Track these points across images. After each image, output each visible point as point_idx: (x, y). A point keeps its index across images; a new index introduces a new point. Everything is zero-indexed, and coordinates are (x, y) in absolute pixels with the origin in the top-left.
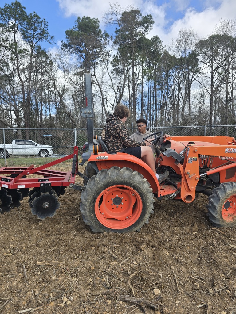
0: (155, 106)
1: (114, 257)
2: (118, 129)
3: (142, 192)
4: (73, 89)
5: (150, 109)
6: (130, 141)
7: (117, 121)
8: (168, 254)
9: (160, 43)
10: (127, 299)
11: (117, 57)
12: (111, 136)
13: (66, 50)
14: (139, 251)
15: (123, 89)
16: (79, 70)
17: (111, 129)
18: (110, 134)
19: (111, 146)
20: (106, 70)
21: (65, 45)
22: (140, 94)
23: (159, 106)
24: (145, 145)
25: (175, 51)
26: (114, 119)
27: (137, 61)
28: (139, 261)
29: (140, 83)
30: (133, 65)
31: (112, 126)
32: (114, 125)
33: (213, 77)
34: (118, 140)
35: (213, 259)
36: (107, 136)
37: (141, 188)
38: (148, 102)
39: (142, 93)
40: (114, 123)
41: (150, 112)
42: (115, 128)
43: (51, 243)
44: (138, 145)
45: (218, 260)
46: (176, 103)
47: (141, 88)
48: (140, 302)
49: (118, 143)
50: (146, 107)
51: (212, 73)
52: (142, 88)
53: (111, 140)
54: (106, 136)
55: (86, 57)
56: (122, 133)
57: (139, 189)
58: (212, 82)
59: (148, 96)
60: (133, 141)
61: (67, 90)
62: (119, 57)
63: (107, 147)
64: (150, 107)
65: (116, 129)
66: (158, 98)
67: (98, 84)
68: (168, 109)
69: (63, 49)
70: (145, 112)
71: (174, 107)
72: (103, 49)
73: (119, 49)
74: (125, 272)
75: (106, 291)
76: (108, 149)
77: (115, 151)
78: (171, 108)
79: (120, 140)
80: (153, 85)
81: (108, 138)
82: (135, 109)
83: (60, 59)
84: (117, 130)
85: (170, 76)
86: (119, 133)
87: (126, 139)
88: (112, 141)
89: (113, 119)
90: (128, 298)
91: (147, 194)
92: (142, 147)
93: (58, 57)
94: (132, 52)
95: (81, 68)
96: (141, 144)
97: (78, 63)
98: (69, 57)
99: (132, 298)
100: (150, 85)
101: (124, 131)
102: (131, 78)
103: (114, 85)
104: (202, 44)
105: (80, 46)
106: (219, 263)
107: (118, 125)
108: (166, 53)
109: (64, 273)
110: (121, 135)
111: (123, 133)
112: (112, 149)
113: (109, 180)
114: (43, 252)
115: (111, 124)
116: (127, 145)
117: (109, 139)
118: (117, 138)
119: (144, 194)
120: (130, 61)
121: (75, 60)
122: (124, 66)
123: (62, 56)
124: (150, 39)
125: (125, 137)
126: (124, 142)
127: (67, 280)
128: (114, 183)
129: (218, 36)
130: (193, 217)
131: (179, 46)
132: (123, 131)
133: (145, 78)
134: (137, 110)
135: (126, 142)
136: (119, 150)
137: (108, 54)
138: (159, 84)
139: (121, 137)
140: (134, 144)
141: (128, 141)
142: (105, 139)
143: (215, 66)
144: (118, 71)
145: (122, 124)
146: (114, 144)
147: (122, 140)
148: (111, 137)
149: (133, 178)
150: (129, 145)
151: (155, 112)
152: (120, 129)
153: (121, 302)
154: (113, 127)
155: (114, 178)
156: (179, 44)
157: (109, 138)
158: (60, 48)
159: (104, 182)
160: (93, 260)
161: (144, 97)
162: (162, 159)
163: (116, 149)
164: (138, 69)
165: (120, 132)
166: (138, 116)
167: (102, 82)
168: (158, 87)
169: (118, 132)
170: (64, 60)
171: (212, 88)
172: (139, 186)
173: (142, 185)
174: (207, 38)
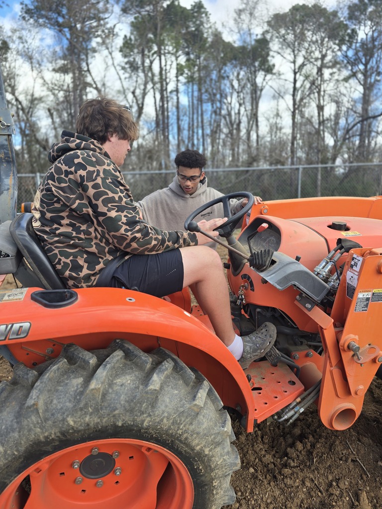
0: (200, 132)
2: (90, 184)
3: (193, 450)
4: (52, 97)
5: (193, 136)
6: (138, 235)
7: (88, 156)
9: (206, 15)
11: (130, 39)
12: (64, 214)
13: (32, 21)
15: (143, 98)
16: (61, 62)
17: (63, 185)
18: (56, 205)
19: (62, 253)
20: (110, 62)
21: (28, 11)
22: (174, 109)
23: (208, 131)
24: (196, 244)
25: (233, 29)
26: (78, 147)
27: (167, 48)
29: (174, 91)
30: (159, 53)
31: (67, 173)
32: (73, 169)
33: (295, 81)
34: (92, 230)
36: (48, 215)
37: (186, 439)
38: (189, 124)
39: (178, 107)
40: (76, 161)
41: (193, 140)
42: (76, 182)
44: (170, 244)
46: (235, 126)
47: (175, 98)
49: (91, 240)
50: (185, 133)
51: (295, 73)
52: (178, 99)
53: (62, 230)
54: (43, 214)
55: (71, 34)
56: (106, 202)
57: (181, 441)
58: (295, 89)
59: (188, 113)
60: (152, 234)
61: (40, 99)
62: (133, 39)
63: (48, 258)
64: (193, 132)
65: (81, 185)
66: (207, 117)
67: (96, 88)
68: (223, 136)
69: (24, 18)
70: (184, 142)
71: (231, 132)
72: (102, 22)
73: (133, 25)
76: (54, 267)
77: (82, 274)
78: (227, 136)
79: (99, 229)
80: (196, 94)
81: (54, 220)
82: (166, 138)
83: (20, 38)
84: (85, 189)
85: (223, 78)
86: (94, 202)
87: (124, 227)
88: (67, 236)
89: (72, 145)
91: (210, 451)
92: (185, 252)
93: (17, 34)
94: (156, 29)
95: (64, 58)
96: (181, 241)
97: (58, 49)
98: (39, 36)
100: (190, 94)
101: (117, 193)
102: (156, 79)
103: (127, 91)
104: (278, 21)
105: (59, 13)
107: (90, 168)
108: (217, 36)
110: (102, 209)
111: (112, 200)
112: (66, 264)
113: (39, 433)
115: (64, 168)
116: (128, 250)
117: (55, 226)
118: (86, 219)
119: (200, 455)
120: (155, 48)
121: (49, 41)
122: (143, 55)
123: (24, 33)
124: (189, 7)
125: (118, 219)
126: (114, 237)
128: (66, 440)
129: (304, 7)
131: (239, 20)
132: (111, 195)
133: (182, 79)
134: (171, 137)
135: (122, 238)
136: (98, 267)
137: (111, 33)
138: (206, 91)
139: (101, 219)
140: (154, 242)
141: (129, 233)
142: (43, 225)
143: (300, 60)
144: (134, 67)
145: (106, 167)
146: (74, 246)
147: (106, 231)
148: (63, 218)
149: (153, 404)
150: (136, 249)
151: (201, 140)
152: (96, 186)
154: (71, 176)
155: (64, 420)
156: (240, 18)
157: (57, 220)
158: (18, 17)
159: (18, 444)
161: (181, 114)
162: (252, 284)
163: (86, 265)
164: (169, 63)
165: (97, 196)
166: (173, 148)
167: (104, 85)
168: (205, 97)
169: (89, 198)
170: (30, 41)
171: (294, 100)
172: (180, 432)
173: (191, 424)
174: (287, 10)
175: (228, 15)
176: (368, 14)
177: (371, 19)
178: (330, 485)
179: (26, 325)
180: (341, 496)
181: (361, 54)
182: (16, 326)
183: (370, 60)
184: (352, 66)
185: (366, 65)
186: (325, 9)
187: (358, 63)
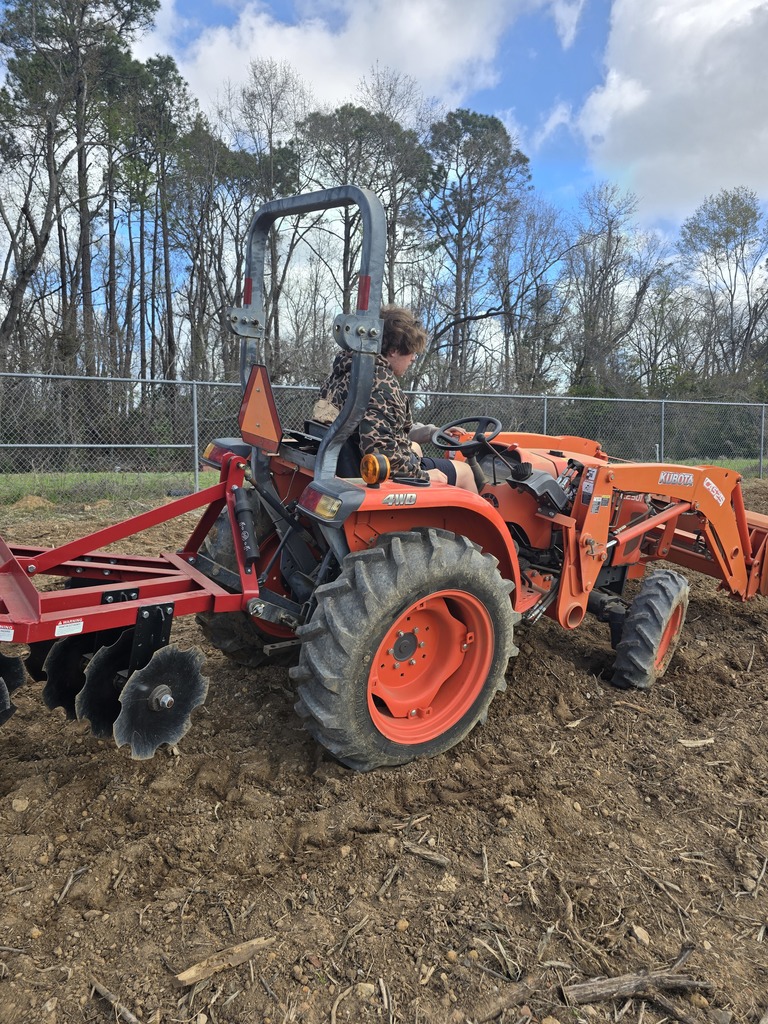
1: (433, 863)
8: (577, 806)
9: (179, 84)
10: (599, 991)
14: (504, 821)
28: (519, 854)
33: (348, 237)
35: (686, 792)
43: (135, 874)
45: (700, 793)
48: (641, 987)
58: (347, 251)
62: (12, 95)
74: (520, 904)
75: (515, 989)
90: (600, 986)
99: (612, 983)
104: (319, 126)
106: (705, 798)
109: (305, 979)
114: (145, 923)
127: (337, 1003)
129: (362, 112)
130: (547, 678)
153: (590, 1010)
156: (252, 108)
160: (366, 894)
171: (347, 272)
174: (333, 112)
175: (230, 99)
176: (461, 144)
177: (466, 154)
178: (532, 695)
179: (414, 495)
180: (542, 701)
181: (451, 208)
182: (409, 495)
183: (466, 220)
184: (437, 227)
185: (460, 227)
186: (397, 125)
187: (449, 223)
